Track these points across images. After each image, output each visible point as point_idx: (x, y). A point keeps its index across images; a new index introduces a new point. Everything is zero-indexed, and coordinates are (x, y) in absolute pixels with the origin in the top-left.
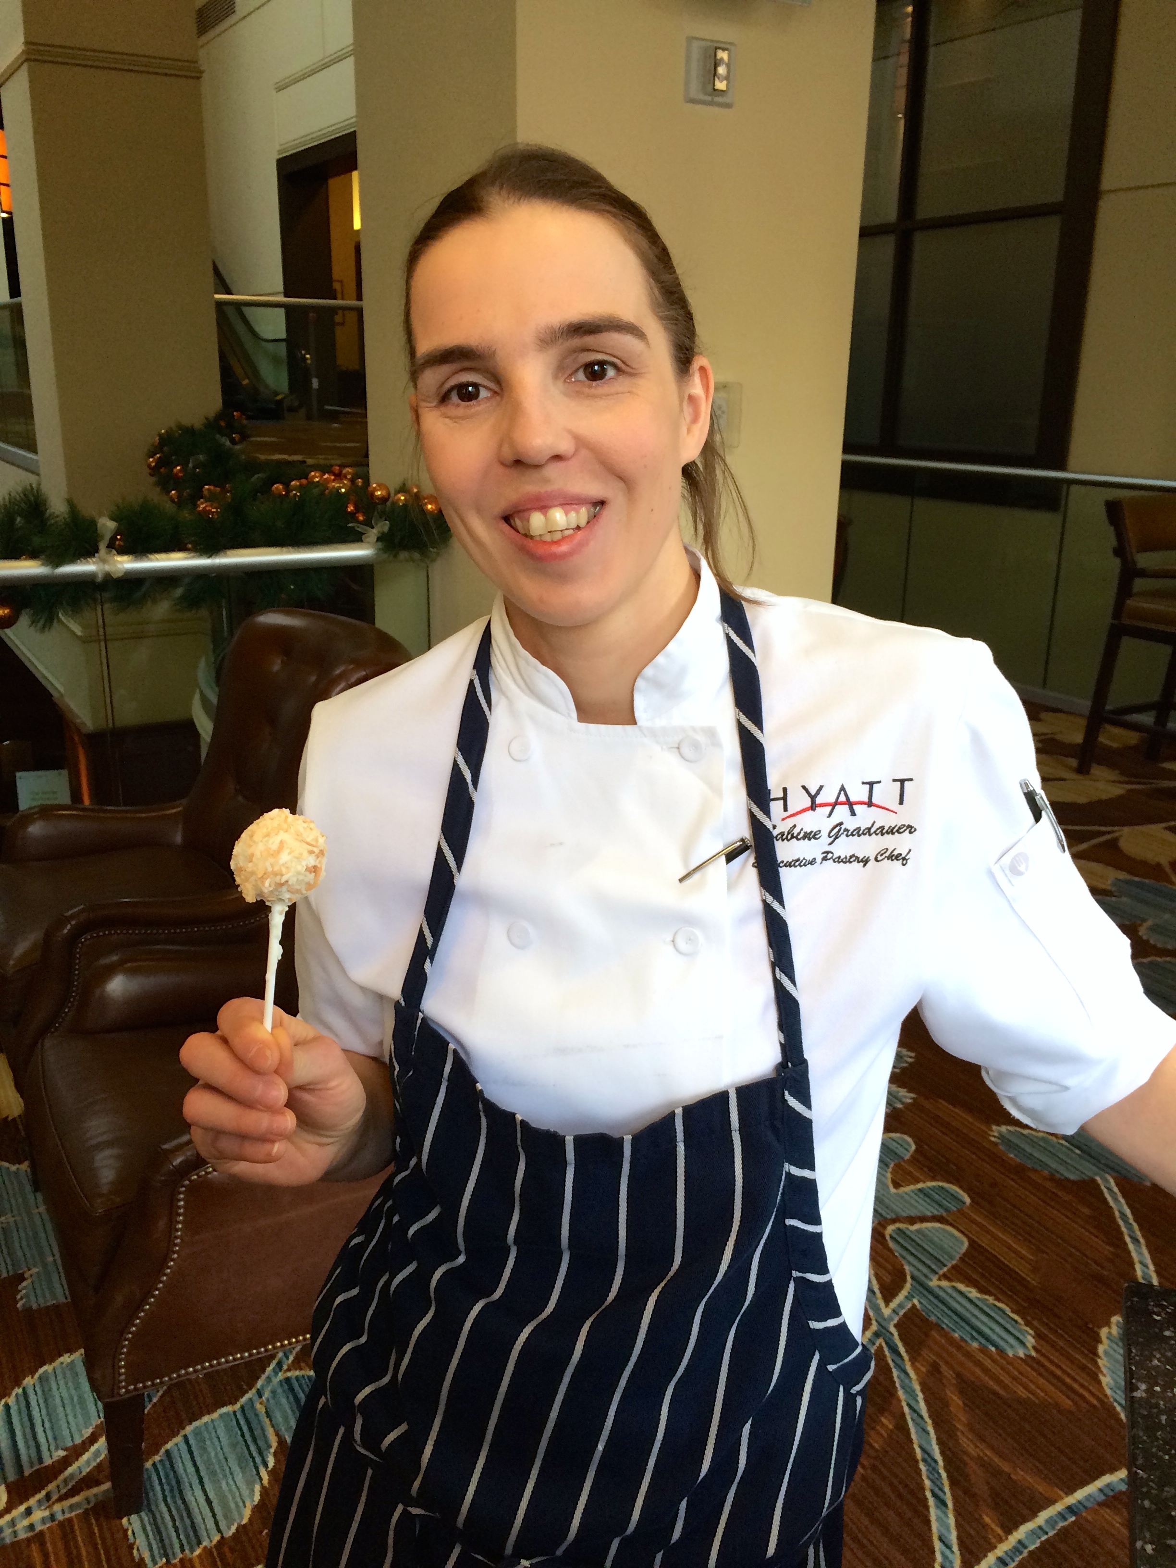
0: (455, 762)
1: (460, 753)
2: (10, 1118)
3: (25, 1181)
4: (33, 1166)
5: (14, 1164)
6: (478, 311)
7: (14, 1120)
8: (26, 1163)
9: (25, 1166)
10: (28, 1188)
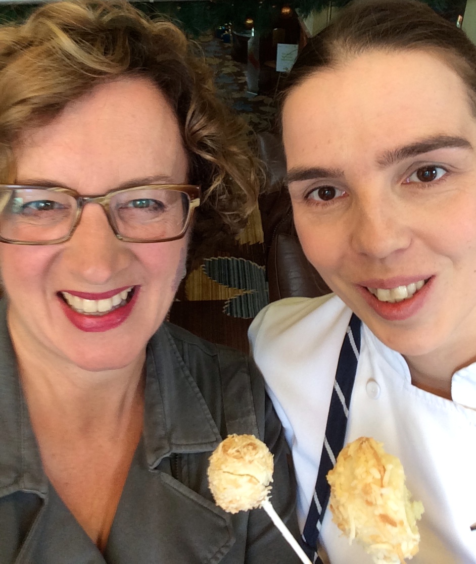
0: (334, 389)
1: (337, 384)
2: (260, 243)
3: (262, 274)
4: (266, 268)
5: (259, 265)
6: (329, 142)
7: (261, 244)
8: (264, 266)
9: (263, 268)
10: (264, 279)
